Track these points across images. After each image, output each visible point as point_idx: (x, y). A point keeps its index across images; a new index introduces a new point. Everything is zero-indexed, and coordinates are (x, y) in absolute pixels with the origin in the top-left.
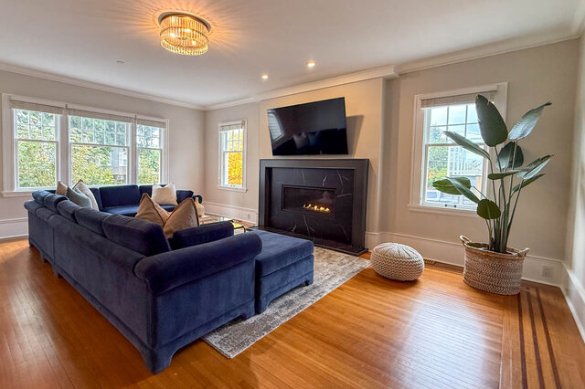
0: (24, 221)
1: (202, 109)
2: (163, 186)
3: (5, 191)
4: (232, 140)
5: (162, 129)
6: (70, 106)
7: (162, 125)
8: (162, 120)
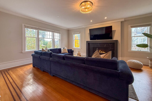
0: (31, 59)
1: (68, 29)
2: (64, 48)
3: (23, 51)
4: (76, 37)
5: (60, 34)
6: (40, 28)
7: (59, 33)
8: (60, 32)
